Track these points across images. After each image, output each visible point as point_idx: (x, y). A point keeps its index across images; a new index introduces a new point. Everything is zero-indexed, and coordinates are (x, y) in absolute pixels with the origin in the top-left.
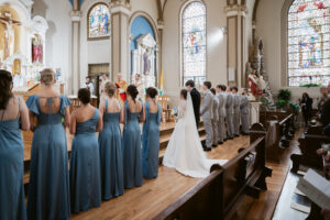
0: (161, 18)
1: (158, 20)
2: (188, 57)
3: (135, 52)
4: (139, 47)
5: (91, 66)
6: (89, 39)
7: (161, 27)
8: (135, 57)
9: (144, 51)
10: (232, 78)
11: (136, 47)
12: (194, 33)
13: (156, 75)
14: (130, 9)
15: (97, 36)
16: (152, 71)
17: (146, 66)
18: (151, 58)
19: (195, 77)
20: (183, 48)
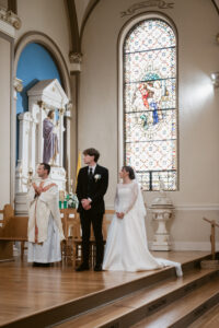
0: (76, 48)
1: (71, 53)
2: (135, 131)
3: (26, 116)
4: (35, 108)
7: (78, 67)
8: (25, 127)
9: (44, 116)
11: (27, 108)
12: (150, 82)
13: (65, 166)
14: (16, 26)
16: (59, 157)
17: (47, 145)
18: (58, 131)
19: (151, 172)
20: (125, 113)
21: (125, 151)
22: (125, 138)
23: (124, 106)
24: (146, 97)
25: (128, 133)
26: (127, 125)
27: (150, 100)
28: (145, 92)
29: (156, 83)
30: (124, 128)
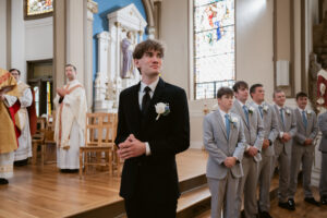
2: (202, 46)
4: (113, 28)
5: (31, 65)
6: (27, 17)
10: (283, 80)
11: (106, 28)
15: (42, 11)
19: (215, 83)
20: (194, 33)
21: (195, 65)
22: (195, 55)
23: (194, 27)
24: (211, 17)
25: (197, 49)
26: (197, 43)
27: (214, 20)
28: (210, 13)
29: (219, 4)
30: (194, 46)
